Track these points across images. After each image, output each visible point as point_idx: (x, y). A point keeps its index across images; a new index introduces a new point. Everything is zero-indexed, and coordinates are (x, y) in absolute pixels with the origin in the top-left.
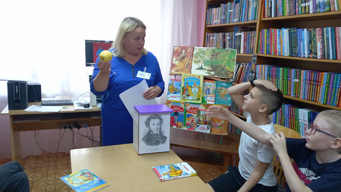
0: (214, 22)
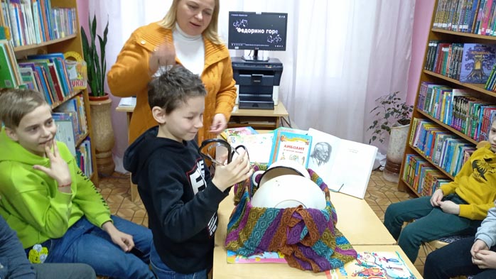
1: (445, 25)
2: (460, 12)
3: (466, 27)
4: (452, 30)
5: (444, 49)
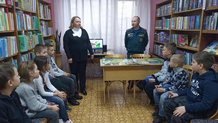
1: (157, 28)
2: (160, 23)
3: (161, 28)
4: (159, 29)
5: (158, 34)
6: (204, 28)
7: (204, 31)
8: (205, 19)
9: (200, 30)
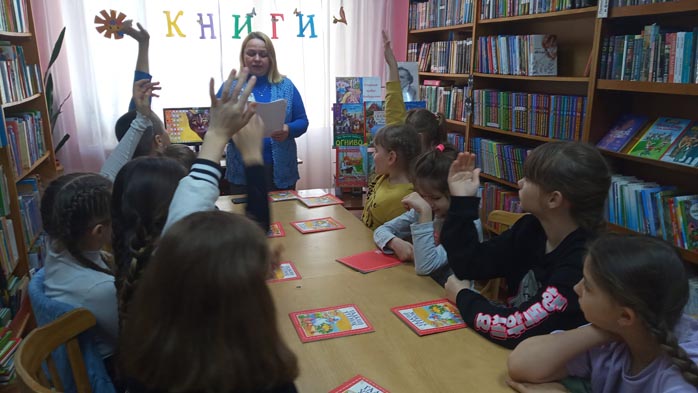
0: (422, 24)
6: (602, 73)
7: (604, 84)
8: (606, 44)
9: (591, 80)
